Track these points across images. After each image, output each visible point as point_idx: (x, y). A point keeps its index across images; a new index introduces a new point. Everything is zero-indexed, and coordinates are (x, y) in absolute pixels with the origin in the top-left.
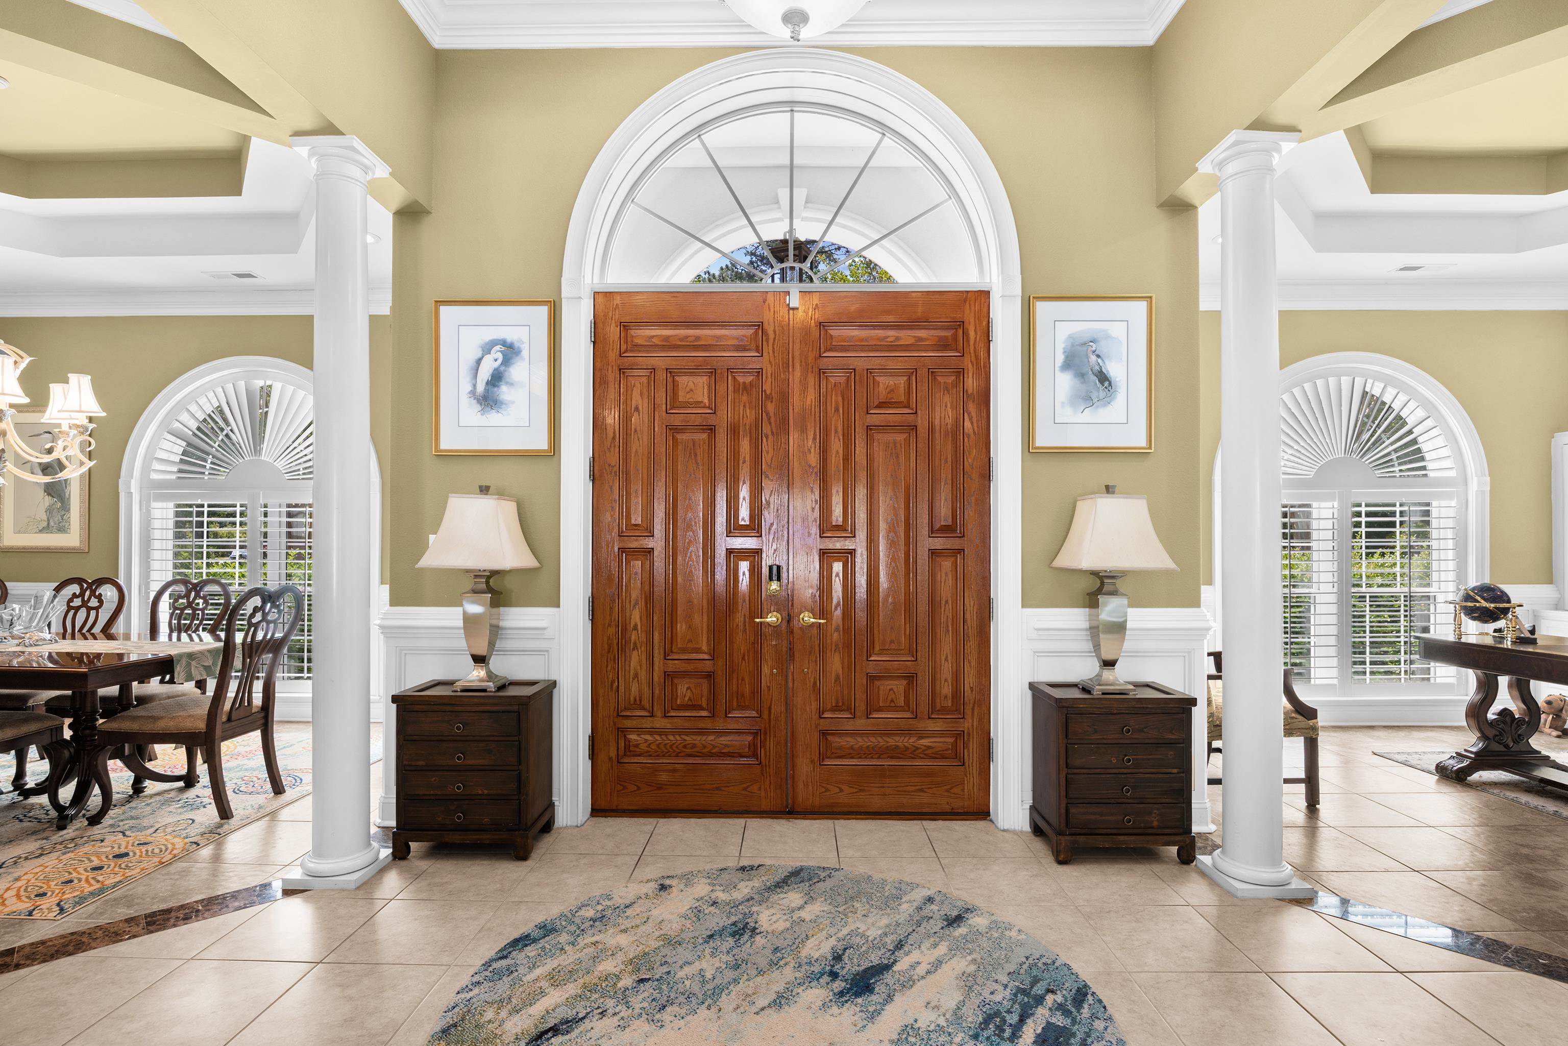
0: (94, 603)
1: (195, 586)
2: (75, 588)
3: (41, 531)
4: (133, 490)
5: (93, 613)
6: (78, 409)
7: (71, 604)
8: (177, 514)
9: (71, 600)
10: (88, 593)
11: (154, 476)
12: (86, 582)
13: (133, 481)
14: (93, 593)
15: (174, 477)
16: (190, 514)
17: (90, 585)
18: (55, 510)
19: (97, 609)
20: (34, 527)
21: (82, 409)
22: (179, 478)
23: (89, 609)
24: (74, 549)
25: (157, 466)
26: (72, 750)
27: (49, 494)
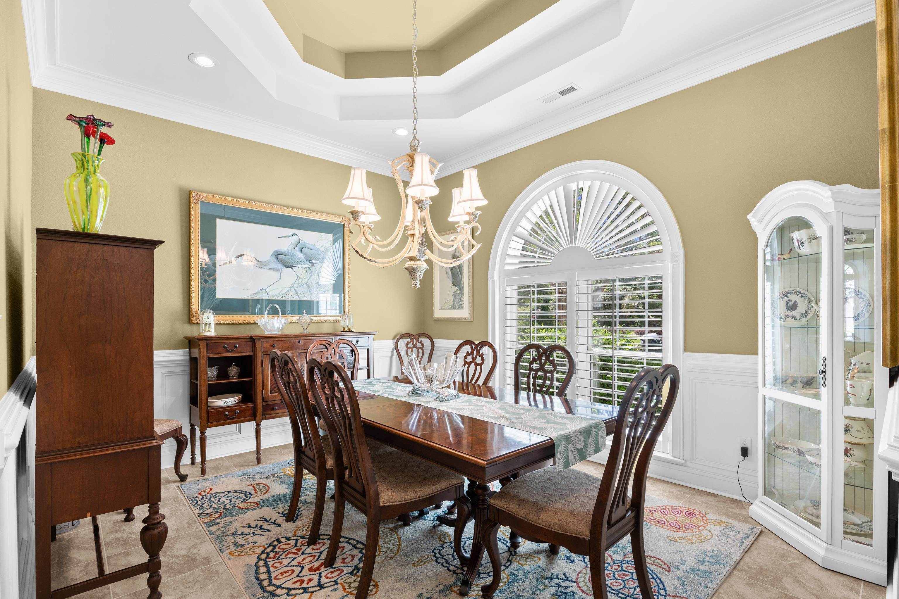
0: (479, 360)
1: (545, 351)
2: (467, 348)
3: (451, 308)
4: (495, 279)
5: (478, 367)
6: (470, 198)
7: (466, 360)
8: (519, 293)
9: (466, 357)
10: (475, 352)
11: (507, 268)
12: (474, 343)
13: (495, 272)
14: (478, 351)
15: (516, 267)
16: (527, 293)
17: (477, 346)
18: (457, 295)
19: (481, 365)
20: (448, 305)
21: (473, 198)
22: (519, 268)
23: (476, 364)
24: (466, 319)
25: (508, 260)
26: (469, 505)
27: (454, 285)
